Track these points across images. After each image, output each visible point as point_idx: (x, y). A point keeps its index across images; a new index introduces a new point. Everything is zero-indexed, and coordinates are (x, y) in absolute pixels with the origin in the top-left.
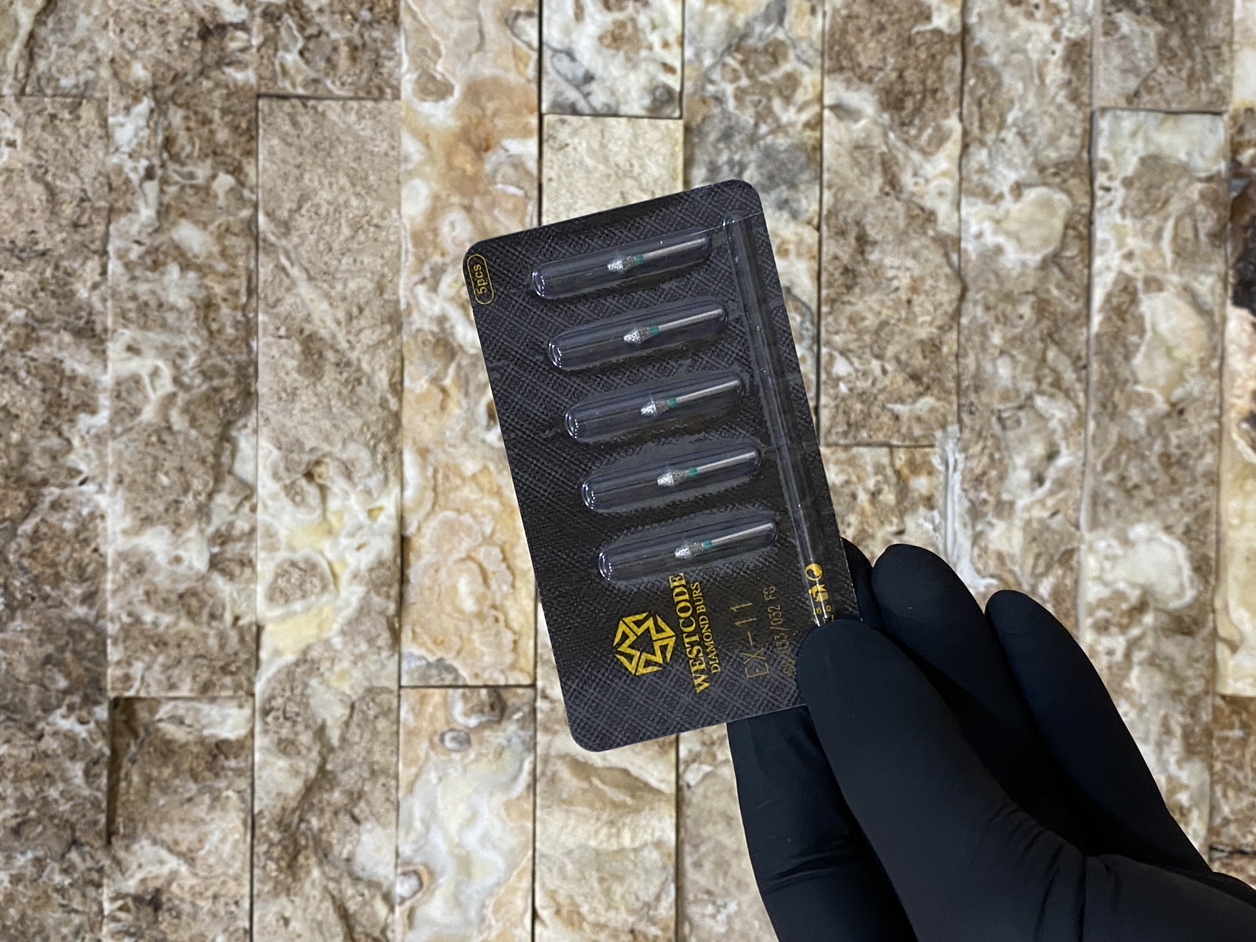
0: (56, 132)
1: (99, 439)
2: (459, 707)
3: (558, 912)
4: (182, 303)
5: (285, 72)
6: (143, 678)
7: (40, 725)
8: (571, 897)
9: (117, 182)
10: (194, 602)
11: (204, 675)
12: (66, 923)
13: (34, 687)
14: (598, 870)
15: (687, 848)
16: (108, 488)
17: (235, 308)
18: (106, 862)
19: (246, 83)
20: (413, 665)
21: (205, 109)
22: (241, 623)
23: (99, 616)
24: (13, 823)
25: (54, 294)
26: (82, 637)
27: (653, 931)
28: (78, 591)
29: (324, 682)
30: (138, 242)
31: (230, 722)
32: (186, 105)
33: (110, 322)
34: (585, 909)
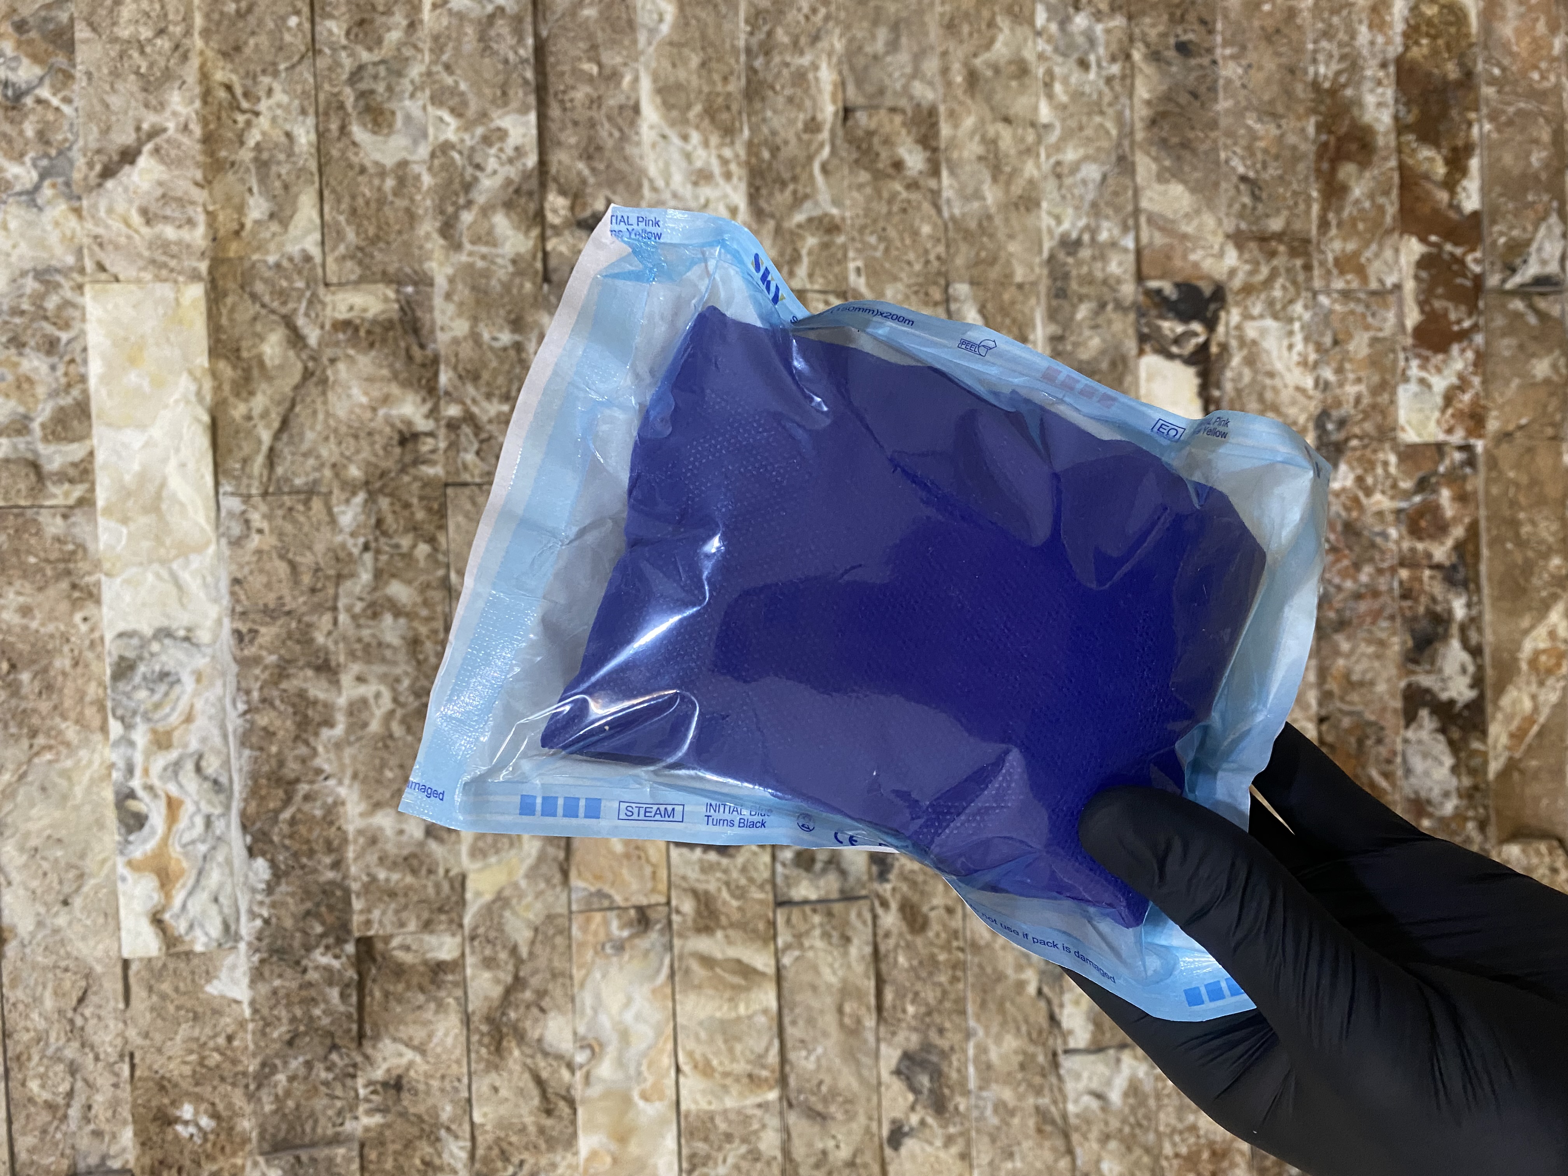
0: (295, 522)
1: (338, 746)
2: (615, 924)
3: (696, 1067)
4: (396, 641)
5: (465, 467)
6: (381, 922)
7: (304, 962)
8: (704, 1056)
9: (342, 555)
10: (415, 862)
11: (426, 915)
12: (331, 1107)
13: (298, 935)
14: (724, 1033)
15: (786, 1011)
16: (347, 781)
17: (436, 643)
18: (359, 1059)
19: (436, 475)
20: (581, 894)
21: (405, 497)
22: (452, 873)
23: (345, 877)
24: (287, 1037)
25: (298, 642)
26: (333, 893)
27: (765, 1073)
28: (328, 860)
29: (515, 913)
30: (361, 599)
31: (446, 948)
32: (391, 495)
33: (342, 659)
34: (715, 1062)
